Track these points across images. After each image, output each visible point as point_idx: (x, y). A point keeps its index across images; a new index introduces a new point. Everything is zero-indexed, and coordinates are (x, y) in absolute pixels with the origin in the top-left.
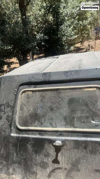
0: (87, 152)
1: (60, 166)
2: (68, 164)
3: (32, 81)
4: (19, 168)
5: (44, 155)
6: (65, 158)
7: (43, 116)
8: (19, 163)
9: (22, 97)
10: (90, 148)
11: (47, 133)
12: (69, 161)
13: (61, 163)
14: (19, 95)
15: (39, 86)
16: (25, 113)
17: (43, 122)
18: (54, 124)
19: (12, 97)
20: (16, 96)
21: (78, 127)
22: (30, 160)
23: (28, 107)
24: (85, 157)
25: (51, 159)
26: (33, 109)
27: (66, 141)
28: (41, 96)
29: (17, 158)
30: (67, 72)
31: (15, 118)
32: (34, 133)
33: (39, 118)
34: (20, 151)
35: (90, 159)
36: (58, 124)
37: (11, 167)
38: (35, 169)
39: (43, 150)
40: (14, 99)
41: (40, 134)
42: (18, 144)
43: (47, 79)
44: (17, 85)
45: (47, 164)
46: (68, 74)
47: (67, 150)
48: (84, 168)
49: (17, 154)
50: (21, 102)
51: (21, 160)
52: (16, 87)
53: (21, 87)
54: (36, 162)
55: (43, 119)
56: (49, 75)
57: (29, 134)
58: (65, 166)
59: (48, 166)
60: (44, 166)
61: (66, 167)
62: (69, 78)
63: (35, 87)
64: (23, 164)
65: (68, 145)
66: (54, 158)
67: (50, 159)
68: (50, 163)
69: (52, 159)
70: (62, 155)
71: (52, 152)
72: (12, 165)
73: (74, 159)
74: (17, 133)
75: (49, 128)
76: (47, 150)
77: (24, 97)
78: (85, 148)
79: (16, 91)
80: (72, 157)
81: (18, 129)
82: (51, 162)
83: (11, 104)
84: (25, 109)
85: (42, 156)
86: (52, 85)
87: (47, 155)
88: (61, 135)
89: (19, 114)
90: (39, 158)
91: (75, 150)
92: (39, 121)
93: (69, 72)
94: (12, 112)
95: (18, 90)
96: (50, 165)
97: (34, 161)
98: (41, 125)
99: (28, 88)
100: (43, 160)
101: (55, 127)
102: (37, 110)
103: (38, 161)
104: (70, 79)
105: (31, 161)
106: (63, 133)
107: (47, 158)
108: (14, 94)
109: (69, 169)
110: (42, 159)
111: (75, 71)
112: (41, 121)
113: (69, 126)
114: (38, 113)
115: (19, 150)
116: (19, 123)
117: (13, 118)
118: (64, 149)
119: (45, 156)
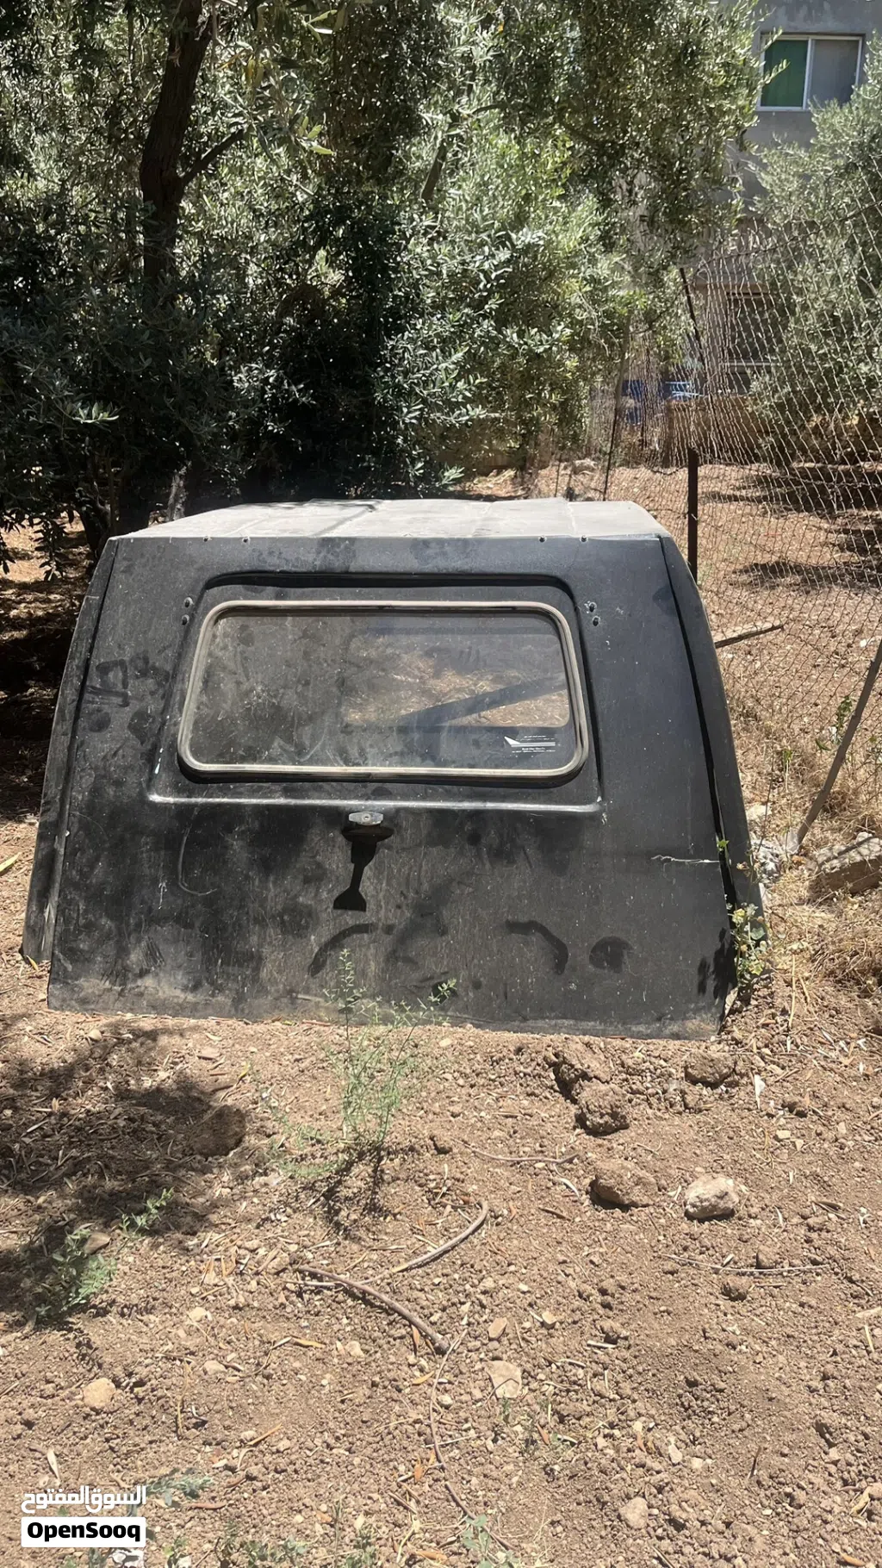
0: (479, 856)
1: (367, 917)
2: (399, 907)
3: (272, 568)
4: (176, 941)
5: (301, 877)
6: (388, 884)
7: (311, 719)
8: (182, 920)
9: (214, 636)
10: (491, 837)
11: (321, 787)
12: (405, 897)
13: (371, 905)
14: (200, 626)
15: (299, 591)
16: (227, 706)
17: (307, 743)
18: (354, 752)
19: (167, 630)
20: (188, 629)
21: (454, 762)
22: (236, 903)
23: (243, 679)
24: (469, 874)
25: (330, 891)
26: (266, 689)
27: (402, 814)
28: (305, 635)
29: (171, 899)
30: (426, 543)
31: (176, 724)
32: (261, 788)
33: (292, 726)
34: (187, 870)
35: (488, 883)
36: (370, 752)
37: (139, 941)
38: (254, 939)
39: (298, 856)
40: (178, 641)
41: (287, 793)
42: (182, 835)
43: (337, 563)
44: (197, 581)
45: (310, 914)
46: (430, 552)
47: (403, 849)
48: (465, 921)
49: (173, 884)
50: (210, 655)
51: (193, 906)
52: (192, 591)
53: (215, 590)
54: (264, 909)
55: (307, 731)
56: (346, 547)
57: (240, 795)
58: (387, 918)
59: (318, 922)
60: (295, 922)
61: (390, 922)
62: (429, 567)
63: (278, 597)
64: (197, 924)
65: (406, 830)
66: (344, 886)
67: (328, 894)
68: (326, 911)
69: (336, 894)
70: (379, 871)
71: (337, 859)
72: (147, 931)
73: (426, 886)
74: (179, 791)
75: (332, 765)
76: (314, 857)
77: (225, 635)
78: (474, 839)
79: (187, 605)
80: (419, 879)
81: (185, 770)
82: (331, 906)
83: (162, 662)
84: (228, 686)
85: (291, 882)
86: (357, 590)
87: (315, 878)
88: (379, 794)
89: (198, 708)
90: (274, 894)
91: (434, 850)
92: (289, 740)
93: (433, 545)
94: (163, 697)
95: (198, 601)
96: (324, 915)
97: (253, 907)
98: (299, 755)
99: (246, 598)
100: (296, 896)
101: (358, 765)
102: (281, 691)
103: (269, 904)
104: (436, 570)
105: (241, 907)
106: (388, 786)
107: (312, 891)
108: (177, 618)
109: (402, 926)
110: (292, 894)
111: (459, 540)
112: (300, 737)
113: (418, 759)
114: (284, 703)
115: (184, 862)
116: (191, 746)
117: (163, 724)
118: (389, 848)
119: (307, 881)
